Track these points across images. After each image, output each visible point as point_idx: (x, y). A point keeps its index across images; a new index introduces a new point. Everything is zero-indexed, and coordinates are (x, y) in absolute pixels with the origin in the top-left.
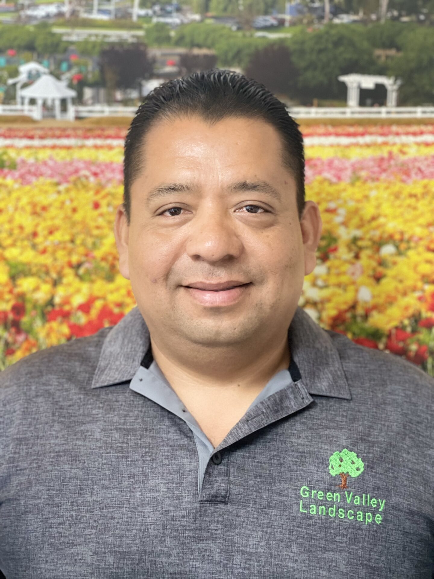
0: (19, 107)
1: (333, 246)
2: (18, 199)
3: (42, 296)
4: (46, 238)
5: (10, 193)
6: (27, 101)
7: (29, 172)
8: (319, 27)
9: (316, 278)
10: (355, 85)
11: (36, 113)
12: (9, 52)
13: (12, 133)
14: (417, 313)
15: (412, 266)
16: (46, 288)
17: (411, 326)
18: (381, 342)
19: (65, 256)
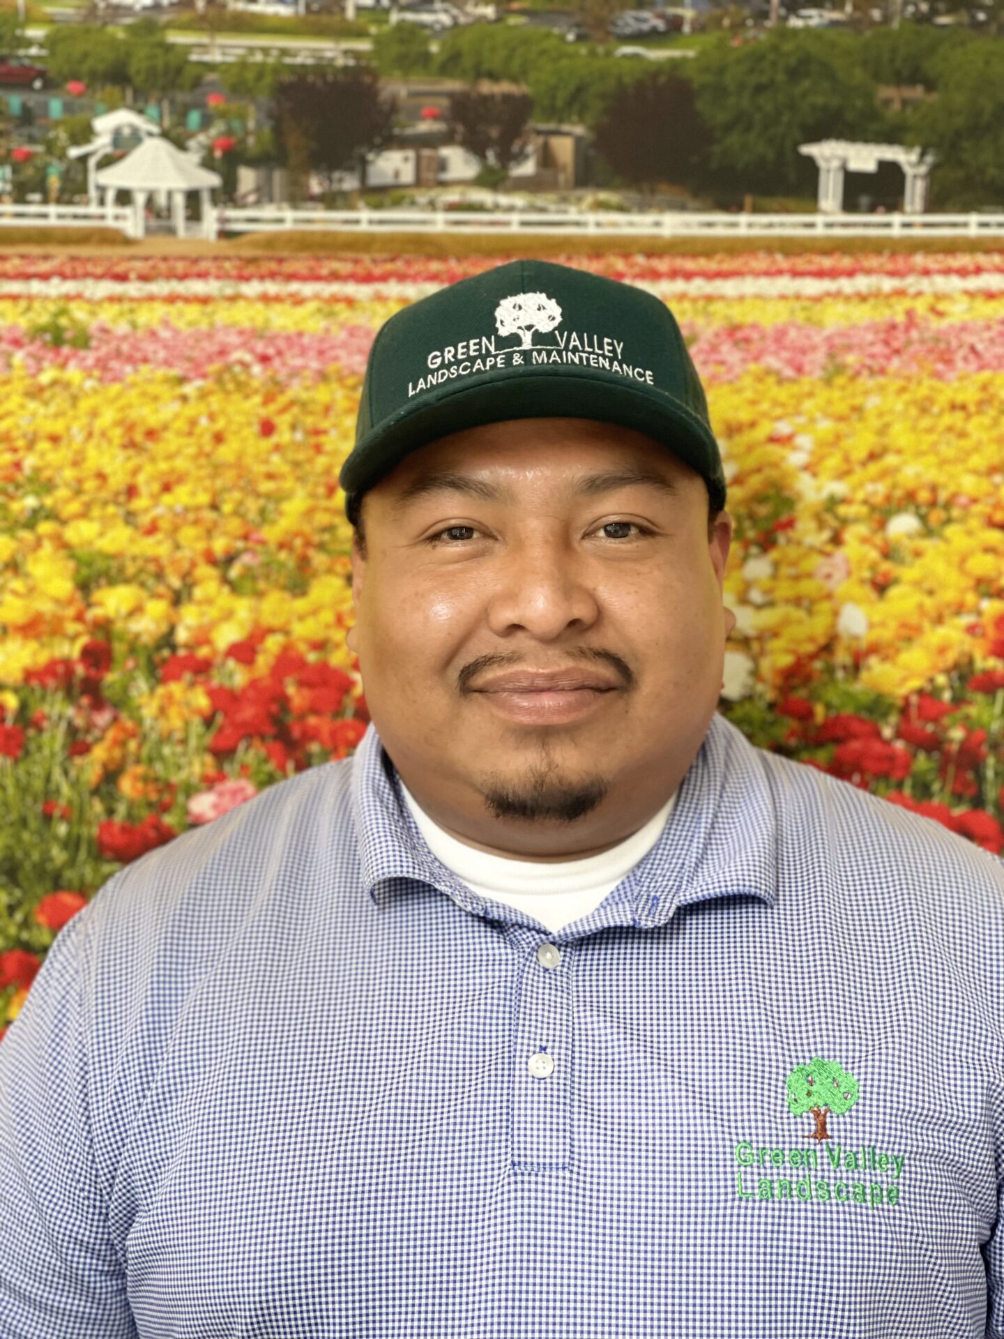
0: (93, 209)
1: (784, 518)
2: (94, 414)
3: (147, 625)
4: (155, 498)
5: (75, 400)
6: (110, 196)
7: (118, 354)
8: (756, 36)
9: (747, 585)
10: (835, 164)
11: (132, 223)
12: (71, 86)
13: (80, 270)
14: (965, 660)
15: (956, 559)
16: (157, 609)
17: (952, 688)
18: (887, 723)
19: (198, 538)
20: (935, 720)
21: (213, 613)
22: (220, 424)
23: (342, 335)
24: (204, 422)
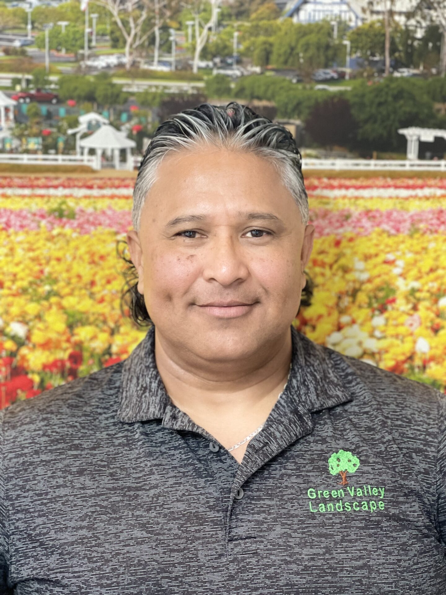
0: (78, 157)
1: (391, 298)
2: (77, 248)
3: (99, 345)
4: (103, 287)
5: (68, 242)
6: (86, 151)
8: (380, 80)
9: (374, 329)
10: (415, 138)
11: (95, 163)
12: (69, 102)
13: (72, 184)
16: (103, 337)
21: (129, 339)
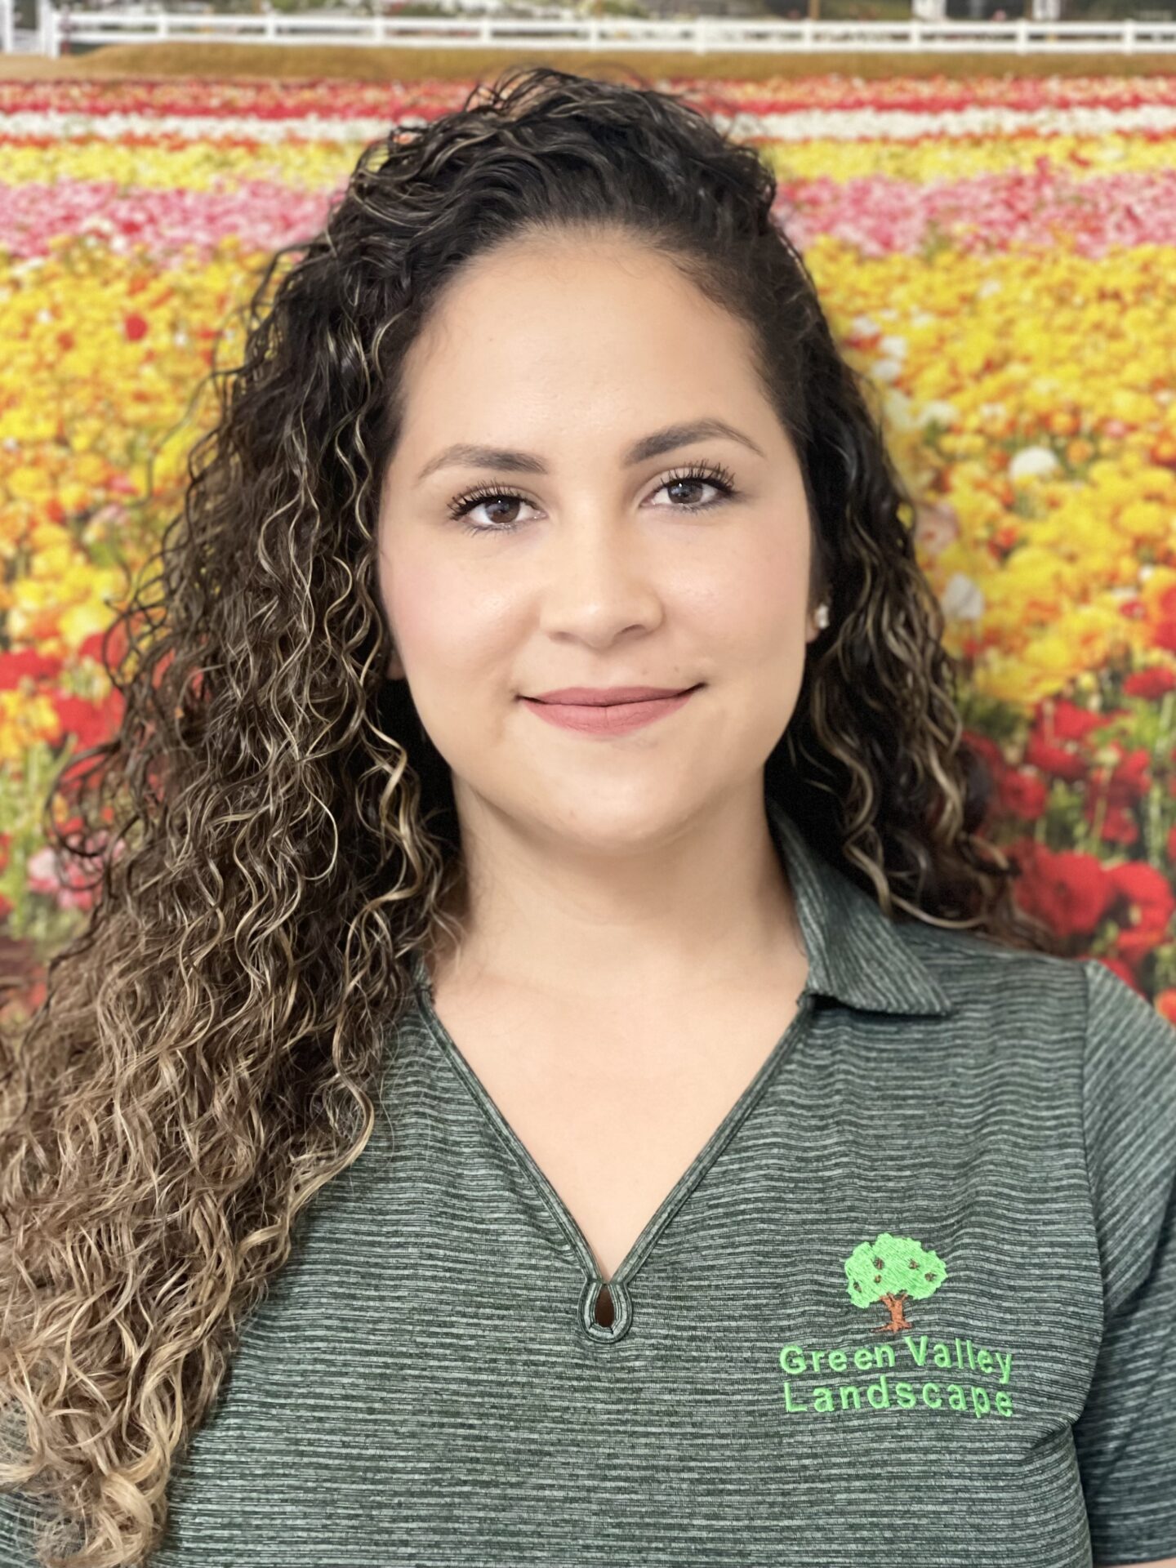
14: (1119, 652)
15: (1106, 511)
17: (1101, 691)
18: (1012, 743)
19: (39, 487)
20: (1078, 737)
21: (62, 592)
22: (68, 322)
23: (242, 194)
24: (44, 318)
